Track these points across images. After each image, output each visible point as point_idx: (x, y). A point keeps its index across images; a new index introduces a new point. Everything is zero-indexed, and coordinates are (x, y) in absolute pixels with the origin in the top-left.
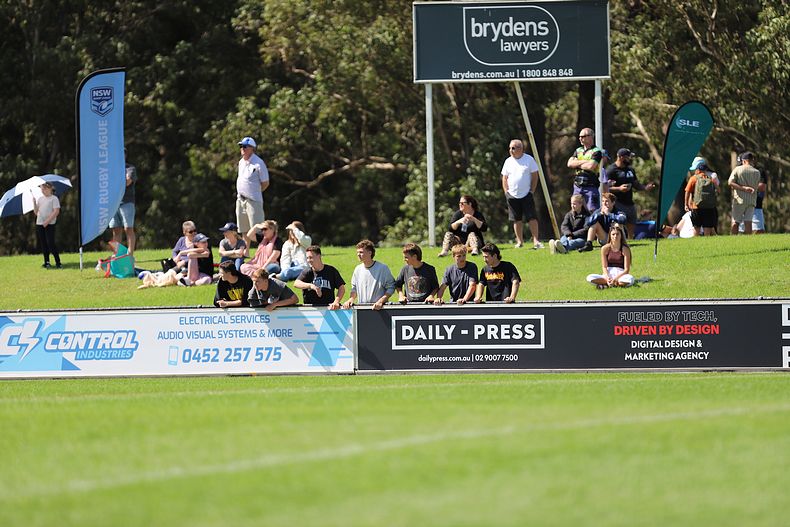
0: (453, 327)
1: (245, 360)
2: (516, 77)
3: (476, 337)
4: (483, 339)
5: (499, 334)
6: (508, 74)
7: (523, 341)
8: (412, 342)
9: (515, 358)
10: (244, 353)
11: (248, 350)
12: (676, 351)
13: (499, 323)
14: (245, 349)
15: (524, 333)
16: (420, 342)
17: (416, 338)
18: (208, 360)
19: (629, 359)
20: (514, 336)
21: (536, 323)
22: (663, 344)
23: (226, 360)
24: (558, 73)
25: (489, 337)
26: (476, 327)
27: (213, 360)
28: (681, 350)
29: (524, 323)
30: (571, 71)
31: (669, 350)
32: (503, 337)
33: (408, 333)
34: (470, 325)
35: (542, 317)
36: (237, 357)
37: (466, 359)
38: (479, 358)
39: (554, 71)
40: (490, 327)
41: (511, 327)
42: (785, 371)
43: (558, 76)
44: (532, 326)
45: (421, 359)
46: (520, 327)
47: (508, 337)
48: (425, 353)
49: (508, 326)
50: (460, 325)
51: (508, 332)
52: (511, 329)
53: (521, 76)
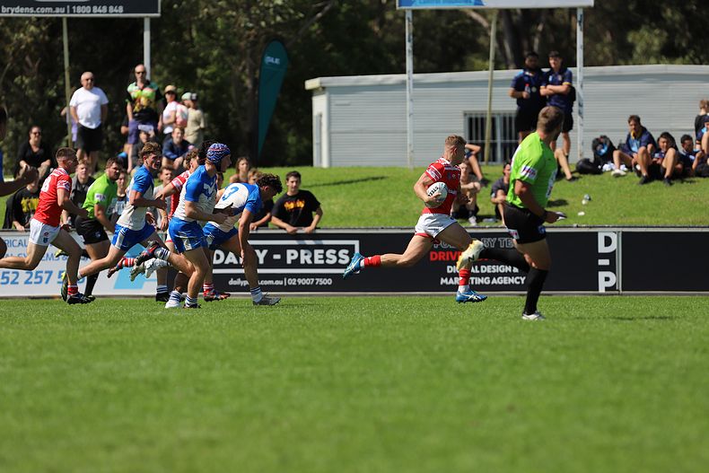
0: (265, 252)
1: (47, 282)
2: (66, 12)
3: (289, 262)
4: (296, 264)
5: (312, 259)
6: (58, 10)
7: (337, 266)
8: (222, 266)
9: (329, 282)
10: (45, 276)
11: (51, 273)
12: (492, 276)
13: (311, 248)
14: (46, 272)
15: (338, 258)
16: (231, 266)
17: (227, 262)
18: (7, 283)
19: (444, 284)
20: (328, 261)
21: (351, 248)
22: (479, 269)
23: (27, 282)
24: (108, 9)
25: (302, 262)
26: (289, 252)
27: (13, 282)
28: (497, 275)
29: (338, 248)
30: (121, 8)
31: (485, 275)
32: (317, 261)
33: (218, 257)
34: (282, 250)
35: (356, 243)
36: (38, 280)
37: (278, 282)
38: (292, 282)
39: (105, 8)
40: (303, 252)
41: (325, 252)
42: (601, 295)
43: (108, 12)
44: (346, 252)
45: (232, 282)
46: (334, 252)
47: (322, 262)
48: (235, 276)
49: (322, 251)
50: (272, 250)
51: (322, 256)
52: (324, 255)
53: (71, 12)
